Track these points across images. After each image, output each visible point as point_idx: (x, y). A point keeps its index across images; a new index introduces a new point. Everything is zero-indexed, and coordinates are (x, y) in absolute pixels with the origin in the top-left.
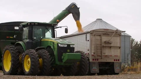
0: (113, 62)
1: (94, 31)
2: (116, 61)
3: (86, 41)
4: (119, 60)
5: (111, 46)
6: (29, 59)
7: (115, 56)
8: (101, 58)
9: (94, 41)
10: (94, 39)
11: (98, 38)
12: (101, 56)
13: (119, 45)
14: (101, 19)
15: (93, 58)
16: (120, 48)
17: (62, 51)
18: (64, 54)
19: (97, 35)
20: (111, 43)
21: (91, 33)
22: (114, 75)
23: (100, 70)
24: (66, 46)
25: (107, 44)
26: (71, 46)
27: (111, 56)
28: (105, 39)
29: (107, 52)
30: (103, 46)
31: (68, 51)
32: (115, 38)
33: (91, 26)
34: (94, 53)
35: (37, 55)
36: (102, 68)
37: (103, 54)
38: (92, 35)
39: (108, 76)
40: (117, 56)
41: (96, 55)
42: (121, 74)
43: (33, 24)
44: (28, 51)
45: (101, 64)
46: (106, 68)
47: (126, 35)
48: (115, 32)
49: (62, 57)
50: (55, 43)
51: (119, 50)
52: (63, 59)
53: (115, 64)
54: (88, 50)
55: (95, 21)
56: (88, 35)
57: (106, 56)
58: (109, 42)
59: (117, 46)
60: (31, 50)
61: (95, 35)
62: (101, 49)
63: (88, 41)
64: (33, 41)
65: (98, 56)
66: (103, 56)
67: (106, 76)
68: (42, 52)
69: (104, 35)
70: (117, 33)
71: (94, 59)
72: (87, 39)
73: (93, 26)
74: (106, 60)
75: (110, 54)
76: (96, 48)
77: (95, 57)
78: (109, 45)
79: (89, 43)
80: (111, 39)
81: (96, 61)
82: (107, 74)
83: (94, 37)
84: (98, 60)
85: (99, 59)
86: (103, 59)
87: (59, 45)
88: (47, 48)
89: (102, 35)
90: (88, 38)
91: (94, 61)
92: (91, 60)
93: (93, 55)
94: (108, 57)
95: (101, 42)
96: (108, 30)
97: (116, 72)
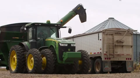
0: (125, 61)
1: (106, 30)
2: (128, 60)
3: (99, 40)
4: (131, 59)
5: (123, 45)
6: (32, 58)
7: (127, 55)
8: (114, 57)
9: (106, 40)
10: (106, 38)
11: (111, 37)
12: (113, 55)
13: (131, 44)
14: (113, 18)
15: (106, 56)
16: (132, 46)
17: (63, 50)
18: (64, 53)
19: (109, 35)
20: (123, 42)
21: (103, 33)
22: (126, 73)
23: (112, 69)
24: (67, 45)
25: (119, 43)
26: (72, 45)
27: (123, 55)
28: (117, 38)
29: (119, 51)
30: (115, 45)
31: (69, 50)
32: (127, 37)
33: (103, 25)
34: (107, 52)
35: (40, 55)
36: (114, 66)
37: (115, 53)
38: (105, 34)
39: (120, 74)
40: (129, 55)
41: (108, 54)
42: (133, 72)
43: (37, 24)
44: (32, 50)
45: (114, 63)
46: (119, 66)
47: (138, 33)
48: (127, 31)
49: (63, 56)
50: (56, 42)
51: (131, 49)
52: (64, 58)
53: (127, 63)
54: (101, 49)
55: (108, 20)
56: (101, 34)
57: (118, 55)
58: (121, 41)
59: (129, 45)
60: (34, 49)
61: (107, 34)
62: (113, 48)
63: (101, 40)
64: (37, 41)
65: (110, 55)
66: (116, 55)
67: (118, 74)
68: (45, 52)
69: (116, 34)
70: (129, 32)
71: (107, 58)
72: (100, 39)
73: (105, 25)
74: (118, 59)
75: (122, 53)
76: (109, 47)
77: (108, 56)
78: (121, 44)
79: (101, 42)
80: (123, 38)
81: (109, 60)
82: (120, 73)
83: (106, 37)
84: (110, 59)
85: (111, 57)
86: (115, 58)
87: (60, 44)
88: (50, 48)
89: (114, 35)
90: (101, 37)
91: (107, 60)
92: (103, 59)
93: (105, 54)
94: (120, 56)
95: (113, 41)
96: (120, 29)
97: (128, 71)
